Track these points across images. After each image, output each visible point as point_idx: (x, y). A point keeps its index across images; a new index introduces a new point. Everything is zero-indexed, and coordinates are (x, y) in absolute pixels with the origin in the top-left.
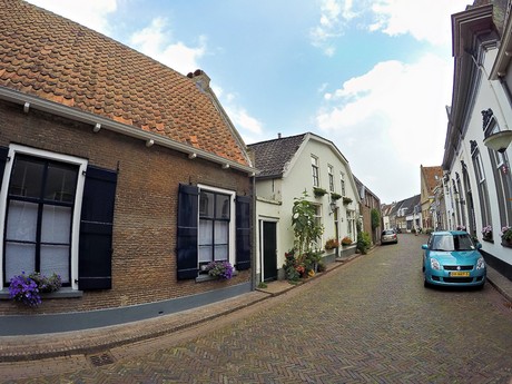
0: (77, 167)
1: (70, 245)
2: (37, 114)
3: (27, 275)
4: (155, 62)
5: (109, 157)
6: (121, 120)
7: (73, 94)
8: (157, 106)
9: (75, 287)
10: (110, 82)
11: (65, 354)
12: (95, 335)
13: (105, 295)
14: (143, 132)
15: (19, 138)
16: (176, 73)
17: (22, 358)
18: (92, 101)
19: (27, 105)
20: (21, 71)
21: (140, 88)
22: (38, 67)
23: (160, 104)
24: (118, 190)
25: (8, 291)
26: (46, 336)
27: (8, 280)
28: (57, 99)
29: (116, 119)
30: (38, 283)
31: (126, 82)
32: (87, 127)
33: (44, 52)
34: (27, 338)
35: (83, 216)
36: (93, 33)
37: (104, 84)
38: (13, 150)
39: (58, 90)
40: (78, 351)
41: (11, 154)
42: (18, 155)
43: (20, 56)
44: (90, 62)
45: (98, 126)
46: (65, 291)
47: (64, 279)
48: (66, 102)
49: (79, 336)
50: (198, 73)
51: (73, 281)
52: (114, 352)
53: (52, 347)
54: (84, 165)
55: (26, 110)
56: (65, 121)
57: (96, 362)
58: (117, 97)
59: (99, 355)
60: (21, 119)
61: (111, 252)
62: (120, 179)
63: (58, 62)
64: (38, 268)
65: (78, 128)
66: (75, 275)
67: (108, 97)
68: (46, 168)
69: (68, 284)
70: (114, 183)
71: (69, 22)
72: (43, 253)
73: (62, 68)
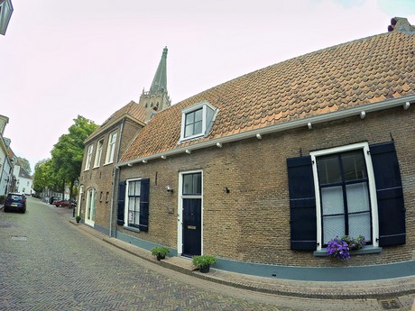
0: (361, 150)
1: (370, 211)
2: (319, 127)
3: (340, 238)
4: (361, 41)
5: (382, 132)
6: (376, 100)
7: (332, 101)
8: (391, 72)
9: (375, 244)
10: (348, 77)
11: (363, 297)
12: (388, 284)
13: (399, 251)
14: (397, 100)
15: (314, 147)
16: (381, 36)
17: (330, 297)
18: (348, 98)
19: (309, 124)
20: (291, 107)
21: (370, 67)
22: (298, 99)
23: (393, 69)
24: (399, 156)
25: (325, 250)
26: (349, 283)
27: (325, 243)
28: (325, 111)
29: (372, 101)
30: (348, 243)
31: (357, 70)
32: (356, 118)
33: (293, 88)
34: (334, 283)
35: (378, 187)
36: (308, 55)
37: (345, 82)
38: (313, 155)
39: (321, 105)
40: (373, 296)
41: (313, 159)
42: (317, 157)
43: (283, 99)
44: (325, 74)
45: (363, 113)
46: (368, 248)
47: (367, 239)
48: (332, 109)
49: (375, 285)
50: (394, 21)
51: (374, 240)
52: (402, 299)
53: (354, 291)
54: (366, 147)
55: (310, 128)
56: (338, 122)
57: (385, 306)
58: (361, 85)
59: (389, 301)
60: (310, 135)
61: (404, 211)
62: (397, 147)
63: (307, 88)
64: (347, 233)
65: (350, 122)
66: (376, 235)
67: (355, 89)
68: (340, 160)
69: (370, 243)
70: (394, 152)
71: (289, 62)
72: (351, 221)
73: (312, 90)
